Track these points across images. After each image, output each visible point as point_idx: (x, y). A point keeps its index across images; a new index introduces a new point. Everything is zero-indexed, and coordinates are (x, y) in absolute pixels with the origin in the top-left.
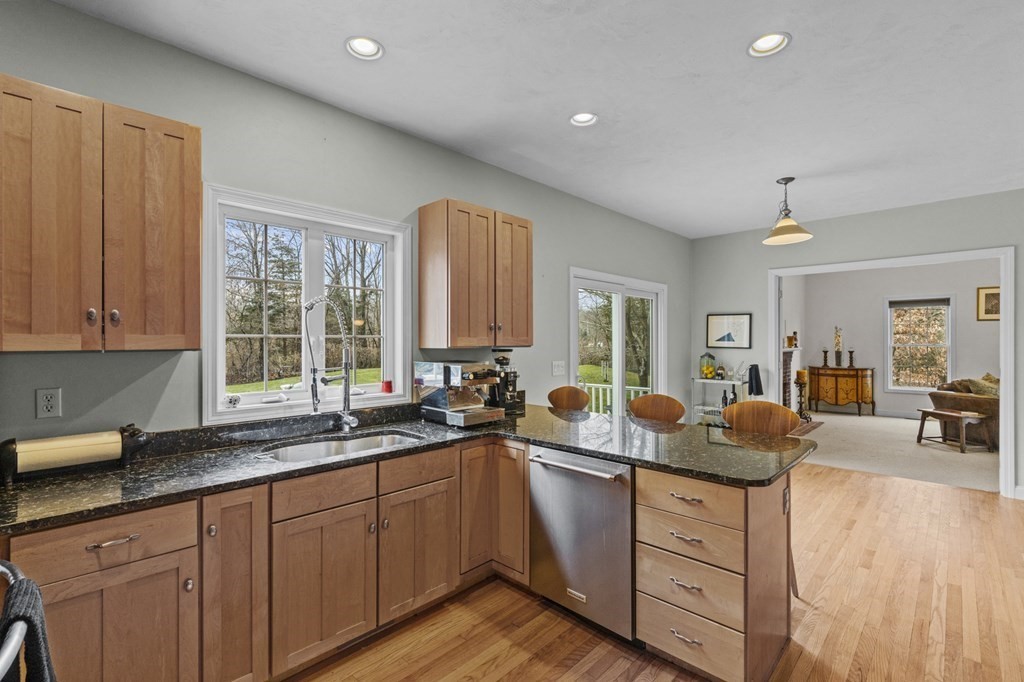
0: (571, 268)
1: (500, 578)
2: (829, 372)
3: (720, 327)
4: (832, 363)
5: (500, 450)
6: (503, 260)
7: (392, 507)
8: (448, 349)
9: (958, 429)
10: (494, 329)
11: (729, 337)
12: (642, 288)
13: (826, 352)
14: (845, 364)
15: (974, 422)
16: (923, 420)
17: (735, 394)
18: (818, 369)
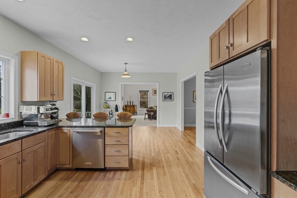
0: (72, 77)
1: (59, 170)
2: (129, 106)
3: (108, 95)
4: (129, 104)
5: (60, 131)
6: (56, 74)
7: (27, 154)
8: (38, 101)
9: (150, 116)
10: (52, 95)
11: (110, 98)
12: (89, 84)
13: (128, 102)
14: (132, 104)
15: (153, 114)
16: (145, 115)
17: (112, 112)
18: (126, 105)
